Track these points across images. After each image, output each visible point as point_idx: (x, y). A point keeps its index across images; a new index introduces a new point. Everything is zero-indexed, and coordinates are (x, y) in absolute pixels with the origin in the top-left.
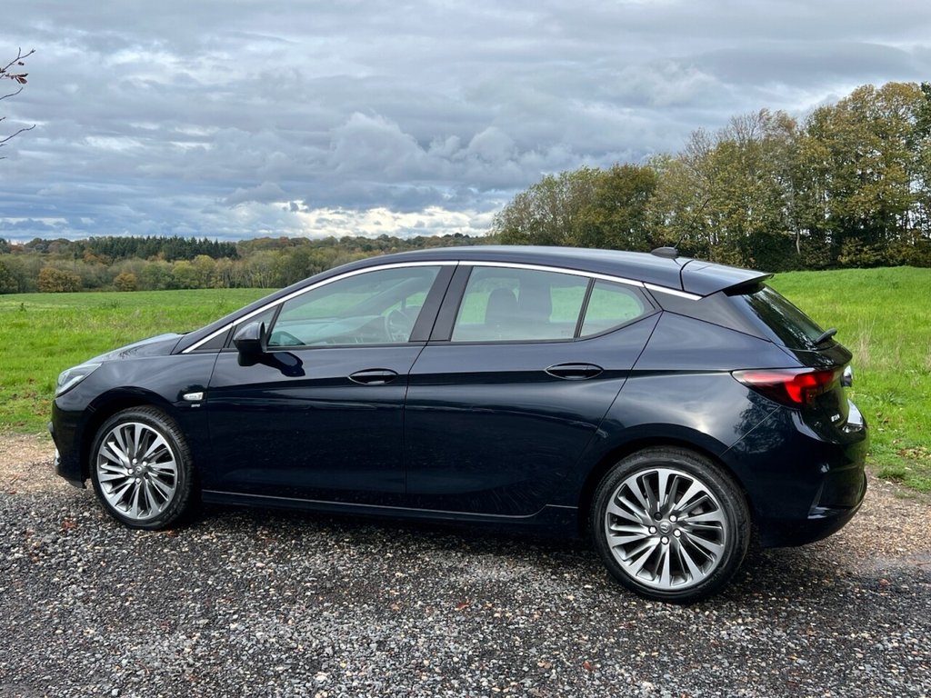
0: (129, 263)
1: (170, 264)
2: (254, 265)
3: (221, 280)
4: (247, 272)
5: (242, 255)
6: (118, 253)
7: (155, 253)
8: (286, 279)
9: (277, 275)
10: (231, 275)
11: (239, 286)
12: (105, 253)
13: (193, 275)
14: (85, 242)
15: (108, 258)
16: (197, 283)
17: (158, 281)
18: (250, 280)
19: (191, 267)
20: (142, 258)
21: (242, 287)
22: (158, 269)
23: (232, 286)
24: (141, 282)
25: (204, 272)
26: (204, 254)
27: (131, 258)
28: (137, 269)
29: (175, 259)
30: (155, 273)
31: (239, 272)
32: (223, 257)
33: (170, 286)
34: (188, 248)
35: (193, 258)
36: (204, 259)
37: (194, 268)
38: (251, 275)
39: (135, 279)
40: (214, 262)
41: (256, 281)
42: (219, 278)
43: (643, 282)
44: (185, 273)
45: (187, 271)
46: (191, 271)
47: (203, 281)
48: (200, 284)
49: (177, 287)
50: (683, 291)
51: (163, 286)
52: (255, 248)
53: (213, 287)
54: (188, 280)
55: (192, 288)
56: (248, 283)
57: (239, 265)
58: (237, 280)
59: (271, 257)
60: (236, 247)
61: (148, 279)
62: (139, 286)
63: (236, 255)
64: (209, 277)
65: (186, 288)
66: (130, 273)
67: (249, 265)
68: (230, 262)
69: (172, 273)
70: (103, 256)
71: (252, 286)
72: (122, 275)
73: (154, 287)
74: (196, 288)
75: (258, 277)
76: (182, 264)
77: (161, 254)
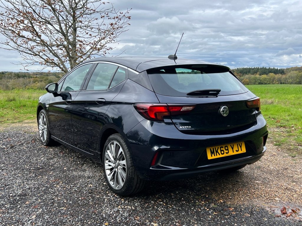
0: (247, 76)
1: (260, 76)
2: (289, 76)
3: (277, 82)
4: (286, 79)
5: (286, 73)
6: (244, 73)
7: (256, 73)
8: (301, 81)
9: (298, 80)
10: (281, 80)
11: (283, 83)
12: (241, 73)
13: (268, 80)
14: (235, 69)
15: (242, 74)
16: (269, 82)
17: (256, 82)
18: (288, 81)
19: (267, 77)
20: (251, 74)
21: (284, 84)
22: (256, 78)
23: (281, 83)
24: (251, 82)
25: (271, 79)
26: (272, 73)
27: (248, 75)
28: (249, 78)
29: (263, 74)
30: (255, 79)
31: (284, 79)
32: (278, 74)
33: (260, 83)
34: (267, 71)
35: (268, 74)
36: (272, 74)
37: (268, 77)
38: (288, 80)
39: (249, 81)
40: (275, 75)
41: (290, 82)
42: (277, 81)
43: (128, 67)
44: (265, 79)
45: (266, 78)
46: (267, 78)
47: (271, 82)
48: (270, 83)
49: (262, 84)
50: (136, 71)
51: (257, 84)
52: (291, 71)
53: (274, 84)
54: (266, 81)
55: (267, 84)
56: (287, 83)
57: (284, 76)
58: (283, 82)
59: (295, 73)
60: (285, 70)
61: (253, 81)
62: (250, 84)
63: (284, 73)
64: (273, 81)
65: (265, 84)
66: (247, 79)
67: (287, 76)
68: (281, 75)
69: (261, 79)
70: (240, 74)
71: (288, 84)
72: (244, 80)
73: (255, 84)
74: (269, 84)
75: (290, 80)
76: (264, 76)
77: (258, 73)
